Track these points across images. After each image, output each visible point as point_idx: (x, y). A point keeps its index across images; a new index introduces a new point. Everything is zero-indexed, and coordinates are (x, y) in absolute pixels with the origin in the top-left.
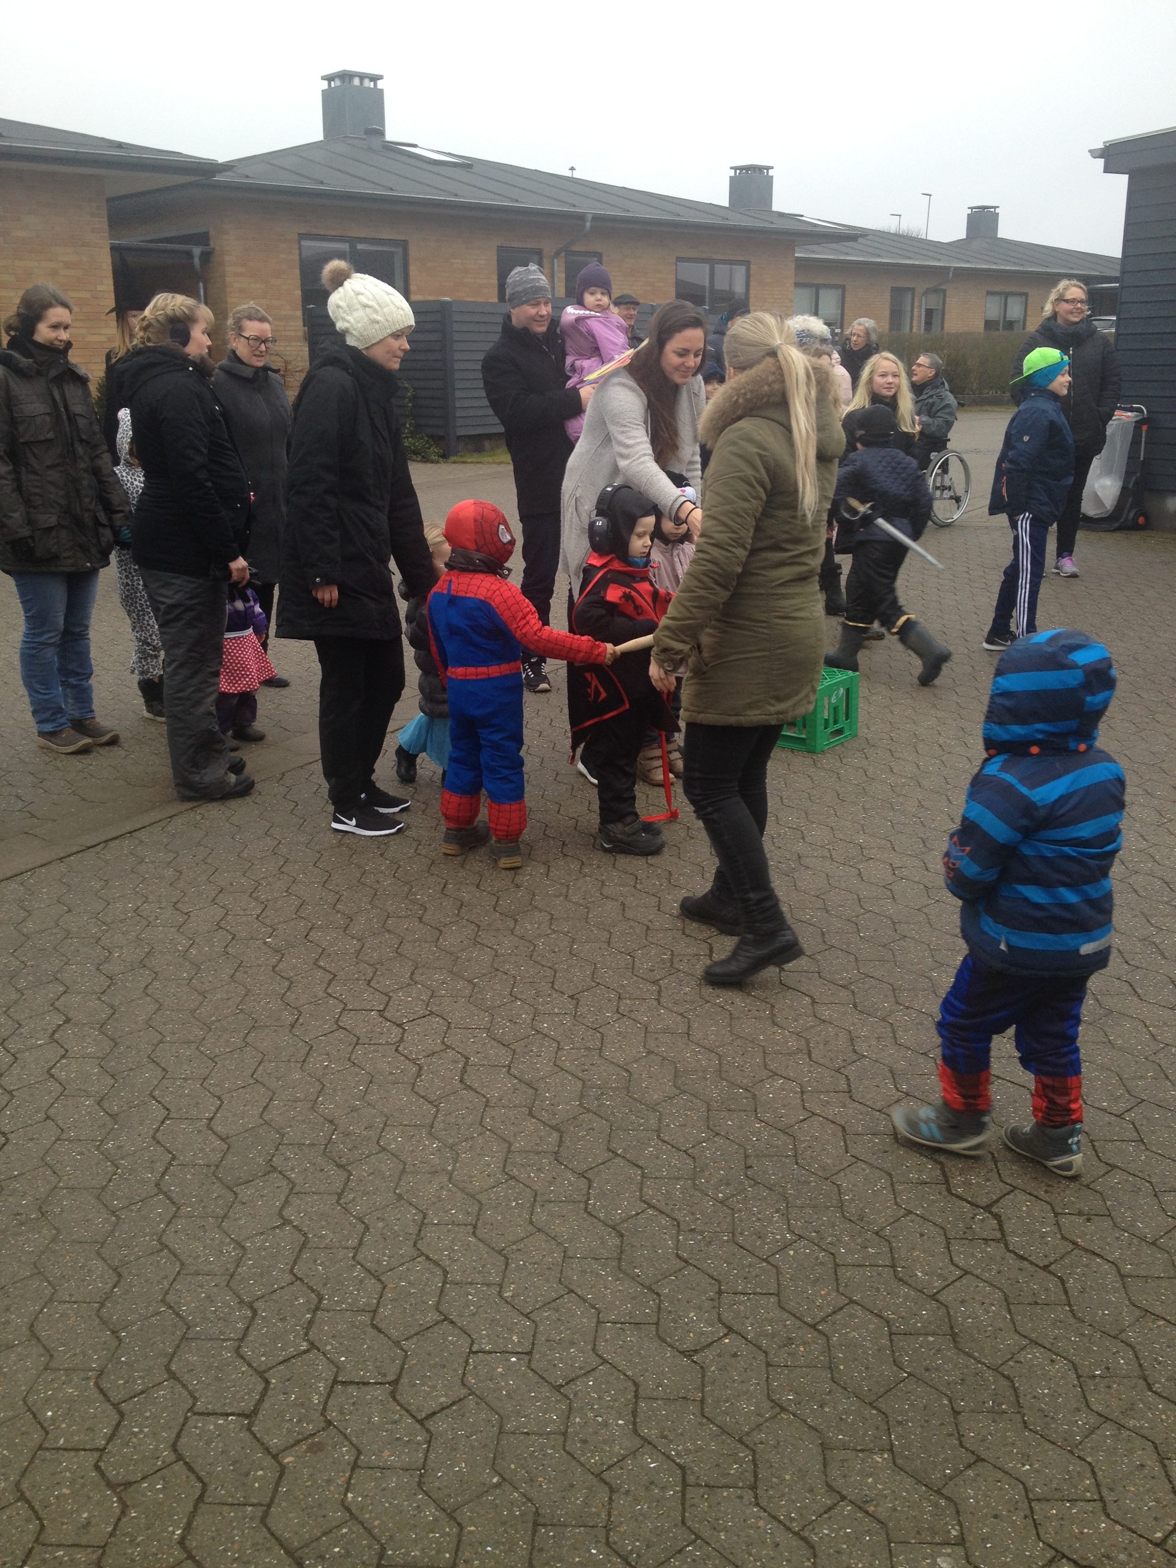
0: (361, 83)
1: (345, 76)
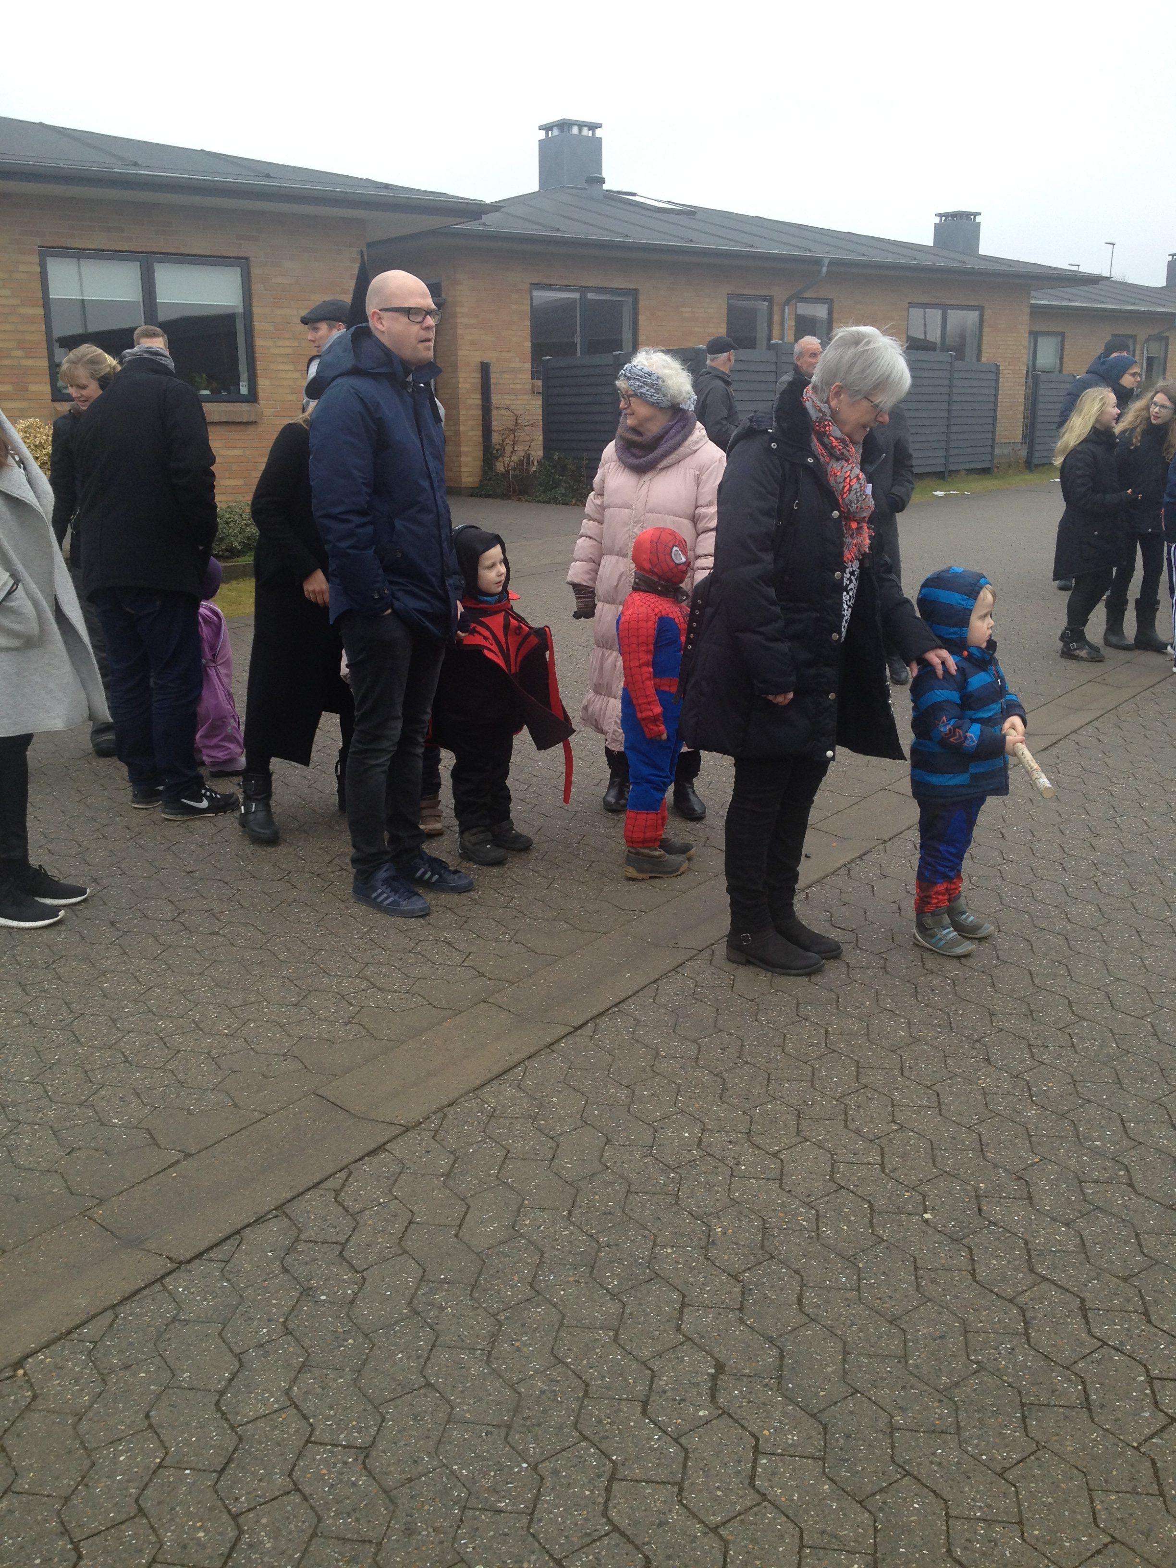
0: (580, 131)
1: (564, 125)
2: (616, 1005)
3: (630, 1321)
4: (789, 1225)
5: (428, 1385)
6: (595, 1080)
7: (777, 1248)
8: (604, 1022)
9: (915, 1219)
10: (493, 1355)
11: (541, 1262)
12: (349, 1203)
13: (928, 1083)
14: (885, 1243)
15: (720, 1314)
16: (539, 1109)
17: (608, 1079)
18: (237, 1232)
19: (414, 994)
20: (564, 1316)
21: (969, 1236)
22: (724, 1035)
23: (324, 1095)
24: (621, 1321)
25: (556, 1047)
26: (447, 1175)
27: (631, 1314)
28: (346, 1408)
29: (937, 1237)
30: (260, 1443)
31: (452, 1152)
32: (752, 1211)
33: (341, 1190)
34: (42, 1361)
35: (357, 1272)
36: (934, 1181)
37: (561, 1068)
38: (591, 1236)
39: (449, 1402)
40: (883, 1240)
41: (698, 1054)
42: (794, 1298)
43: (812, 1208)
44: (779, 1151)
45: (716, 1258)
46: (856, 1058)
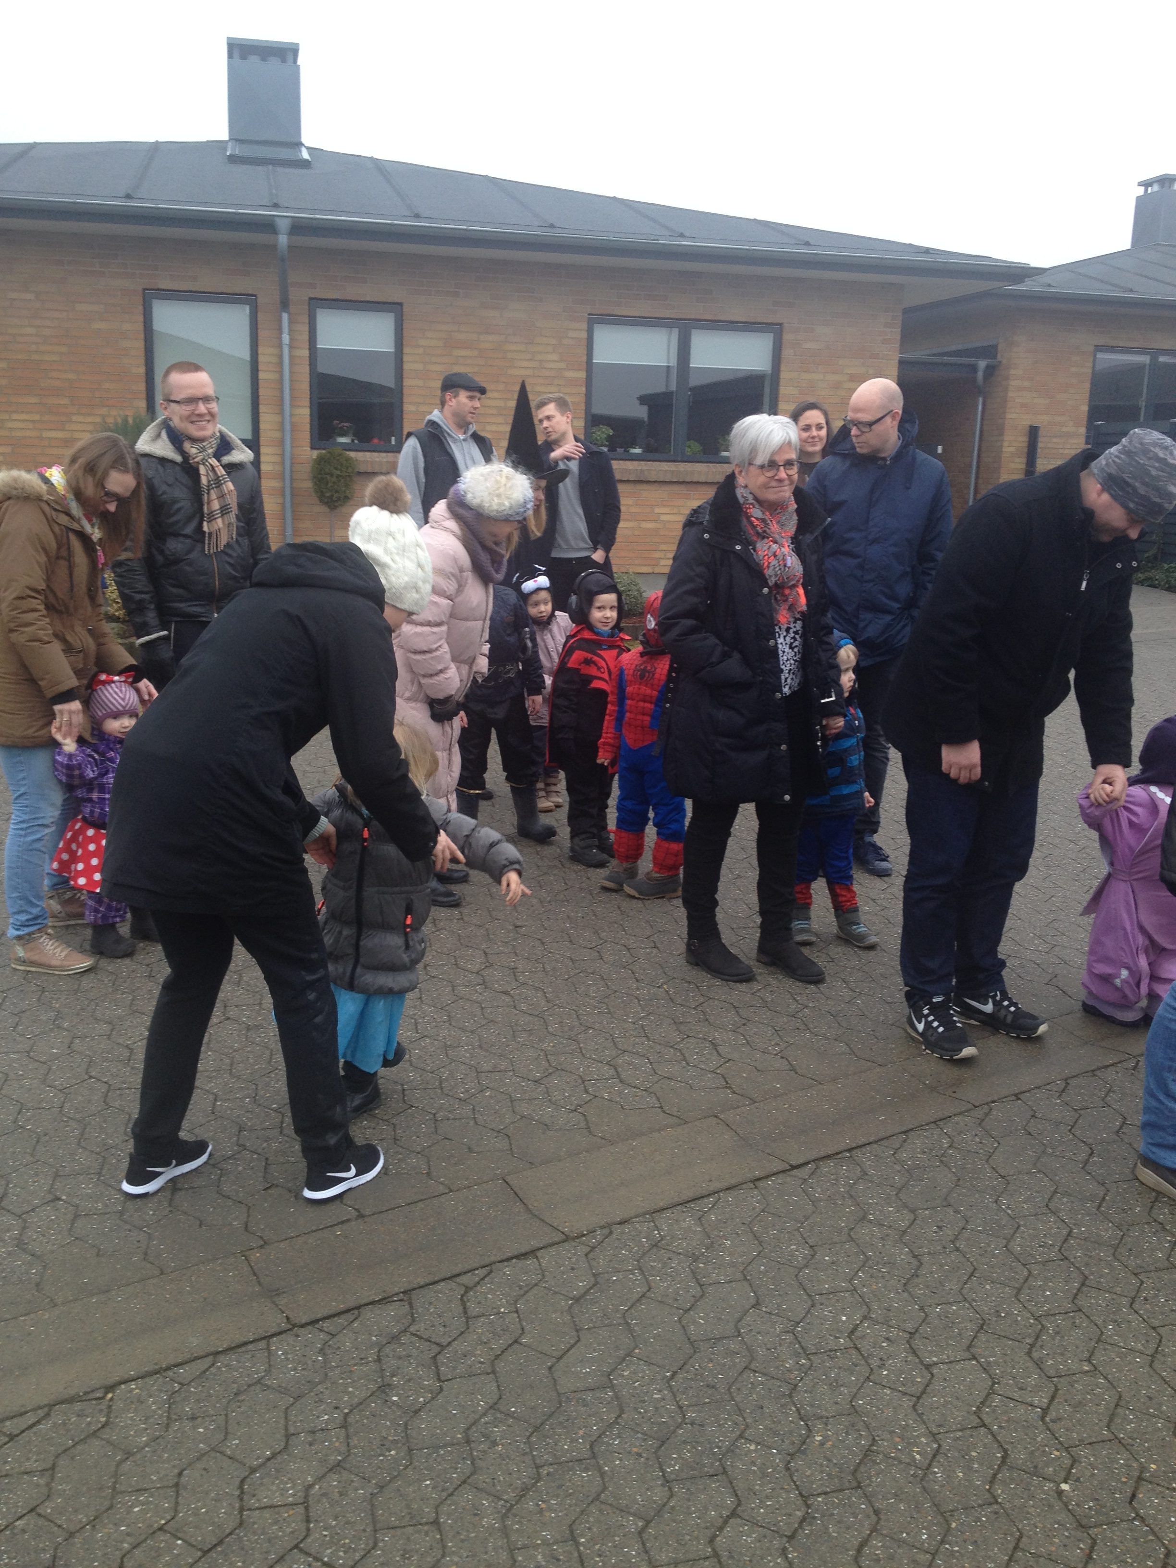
1: (1165, 181)
2: (850, 1150)
3: (667, 1516)
4: (899, 1454)
5: (436, 1523)
6: (781, 1230)
7: (869, 1478)
8: (827, 1167)
9: (1048, 1486)
10: (514, 1511)
11: (616, 1422)
12: (471, 1305)
13: (1156, 1323)
14: (996, 1507)
15: (765, 1537)
16: (707, 1249)
17: (796, 1233)
18: (358, 1308)
19: (651, 1093)
20: (605, 1488)
21: (1102, 1525)
22: (950, 1211)
23: (511, 1183)
24: (659, 1512)
25: (761, 1184)
26: (577, 1300)
27: (673, 1508)
28: (347, 1523)
29: (1063, 1516)
30: (255, 1533)
31: (594, 1275)
32: (867, 1426)
33: (471, 1289)
34: (132, 1390)
35: (439, 1380)
36: (1096, 1446)
37: (754, 1209)
38: (680, 1408)
39: (444, 1547)
40: (997, 1502)
41: (909, 1227)
42: (856, 1543)
43: (936, 1441)
44: (935, 1364)
45: (797, 1471)
46: (1086, 1273)
